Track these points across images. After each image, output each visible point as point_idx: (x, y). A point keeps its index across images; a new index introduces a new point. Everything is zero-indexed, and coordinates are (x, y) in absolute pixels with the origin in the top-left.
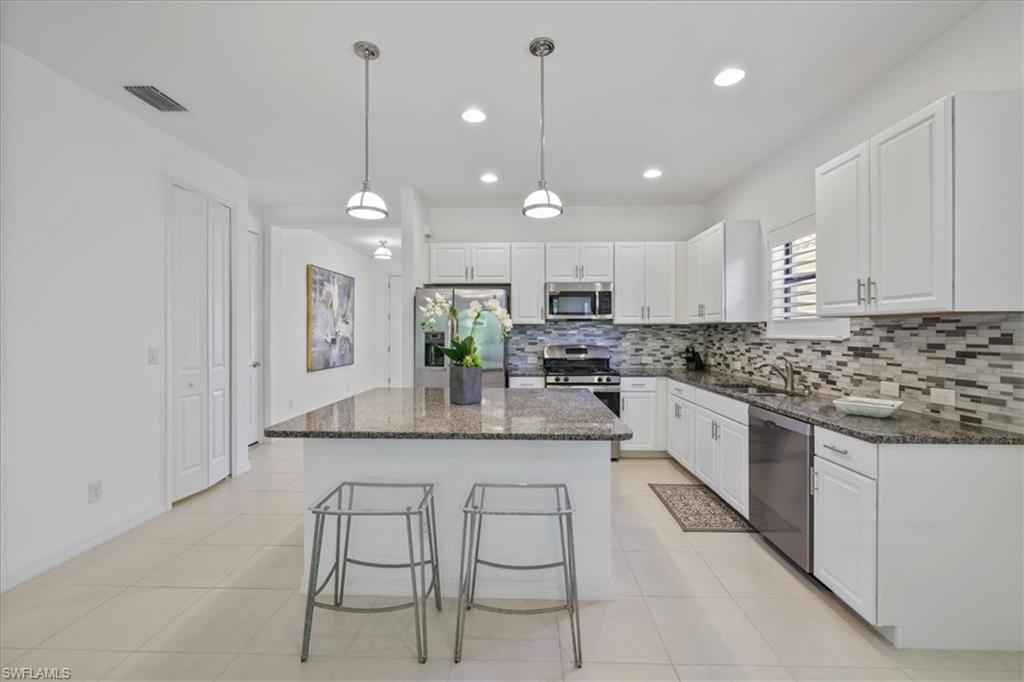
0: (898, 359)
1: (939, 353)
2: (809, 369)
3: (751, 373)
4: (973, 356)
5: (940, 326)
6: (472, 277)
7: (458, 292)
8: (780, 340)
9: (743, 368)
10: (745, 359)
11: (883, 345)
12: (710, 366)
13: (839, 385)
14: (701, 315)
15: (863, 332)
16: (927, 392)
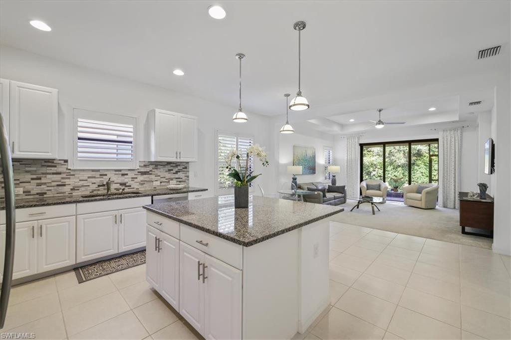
0: (159, 174)
1: (171, 172)
4: (179, 172)
5: (172, 165)
8: (83, 170)
11: (153, 170)
13: (132, 187)
15: (145, 166)
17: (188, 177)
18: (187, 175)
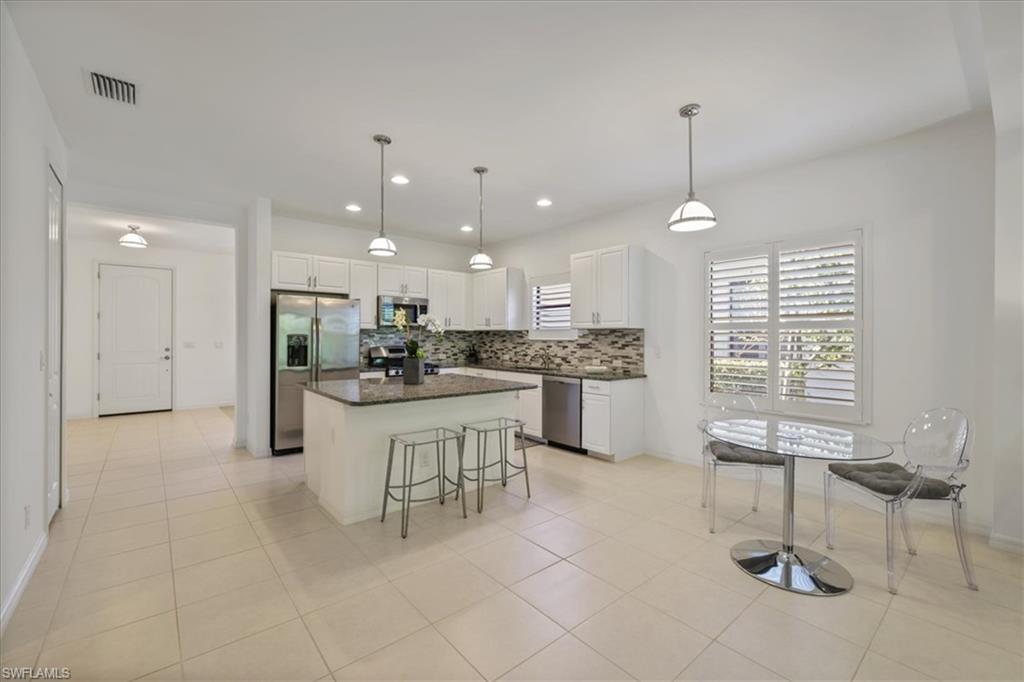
0: (600, 348)
1: (616, 345)
2: (555, 356)
3: (516, 362)
4: (627, 346)
5: (616, 334)
6: (315, 286)
7: (321, 300)
8: (537, 341)
9: (511, 359)
10: (512, 353)
11: (593, 342)
12: (482, 359)
13: (572, 363)
14: (488, 325)
15: (584, 336)
16: (611, 362)
17: (642, 355)
18: (640, 352)
